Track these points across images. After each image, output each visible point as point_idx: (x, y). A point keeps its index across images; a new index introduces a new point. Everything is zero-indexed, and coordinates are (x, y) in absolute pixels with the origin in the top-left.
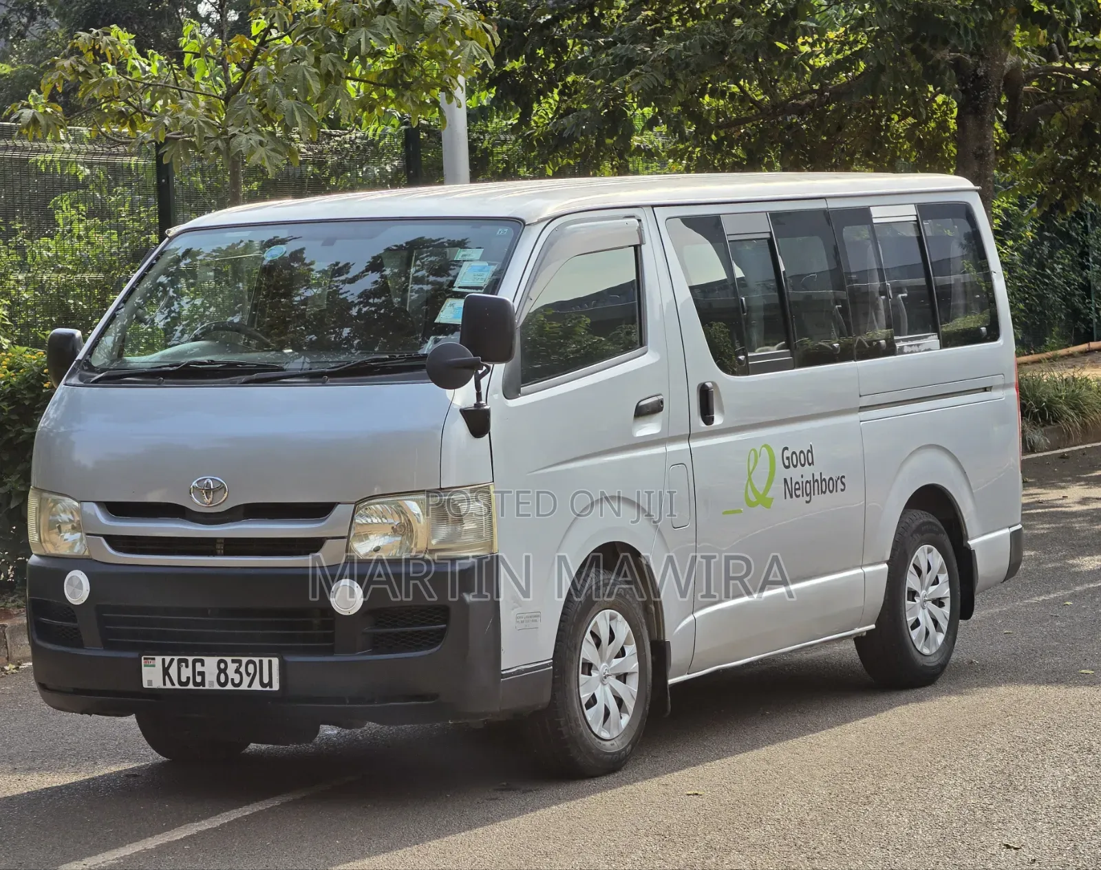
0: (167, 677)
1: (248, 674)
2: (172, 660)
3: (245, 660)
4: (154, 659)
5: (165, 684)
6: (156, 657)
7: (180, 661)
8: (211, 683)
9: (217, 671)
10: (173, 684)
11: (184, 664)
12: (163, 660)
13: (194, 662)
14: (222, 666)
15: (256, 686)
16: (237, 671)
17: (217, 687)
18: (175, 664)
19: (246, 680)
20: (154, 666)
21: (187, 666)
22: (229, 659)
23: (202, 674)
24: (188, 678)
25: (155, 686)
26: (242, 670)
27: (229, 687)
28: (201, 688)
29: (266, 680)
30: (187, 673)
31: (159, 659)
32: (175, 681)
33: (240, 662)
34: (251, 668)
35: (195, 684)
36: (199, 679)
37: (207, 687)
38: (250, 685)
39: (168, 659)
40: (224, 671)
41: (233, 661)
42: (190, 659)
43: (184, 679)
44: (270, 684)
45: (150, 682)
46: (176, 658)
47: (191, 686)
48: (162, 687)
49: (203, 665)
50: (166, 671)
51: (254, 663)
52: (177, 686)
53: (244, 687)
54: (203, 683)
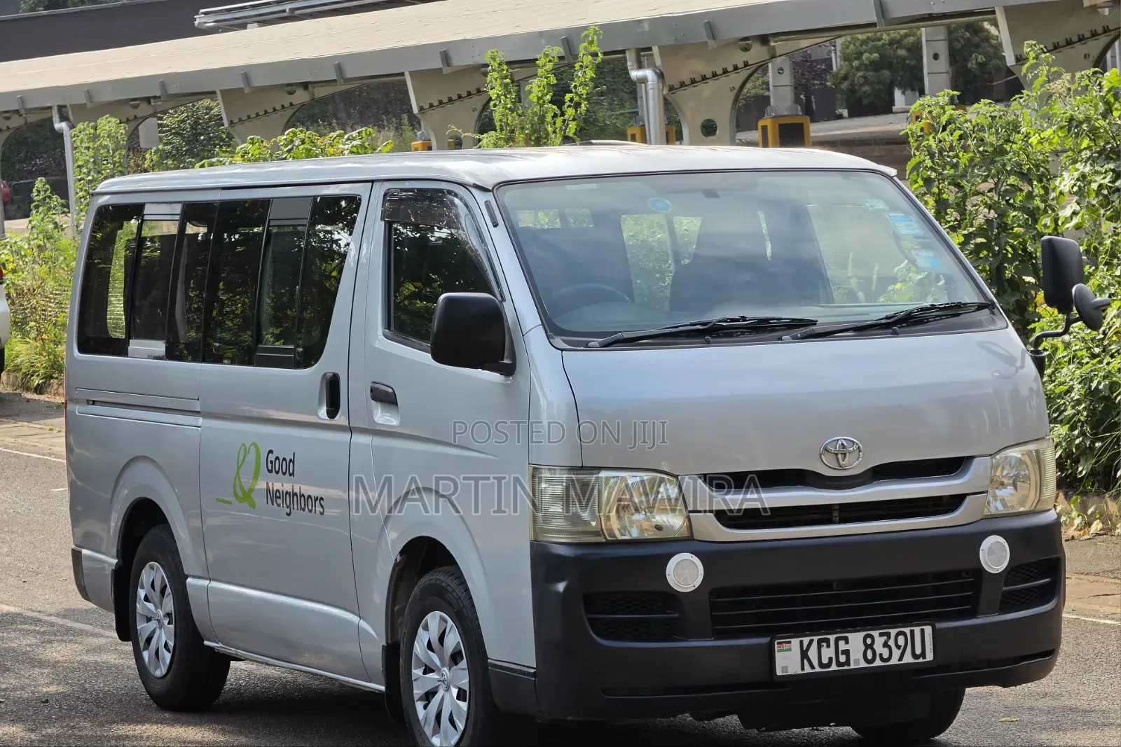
0: (805, 661)
1: (898, 647)
2: (811, 641)
3: (893, 632)
4: (790, 642)
5: (803, 668)
6: (792, 640)
7: (820, 642)
8: (858, 661)
9: (864, 648)
10: (813, 667)
11: (825, 644)
12: (801, 642)
13: (837, 640)
14: (869, 641)
15: (908, 659)
16: (886, 645)
17: (863, 665)
18: (814, 646)
19: (896, 653)
20: (790, 650)
21: (828, 646)
22: (875, 633)
23: (846, 653)
24: (830, 659)
25: (791, 672)
26: (891, 643)
27: (878, 663)
28: (846, 667)
29: (918, 651)
30: (828, 653)
31: (795, 642)
32: (816, 663)
33: (888, 635)
34: (901, 640)
35: (839, 664)
36: (843, 659)
37: (852, 666)
38: (901, 659)
39: (806, 640)
40: (870, 647)
41: (881, 635)
42: (832, 638)
43: (825, 661)
44: (923, 655)
45: (785, 668)
46: (816, 638)
47: (834, 667)
48: (800, 672)
49: (847, 642)
50: (804, 655)
51: (904, 634)
52: (818, 669)
53: (894, 661)
54: (848, 662)
